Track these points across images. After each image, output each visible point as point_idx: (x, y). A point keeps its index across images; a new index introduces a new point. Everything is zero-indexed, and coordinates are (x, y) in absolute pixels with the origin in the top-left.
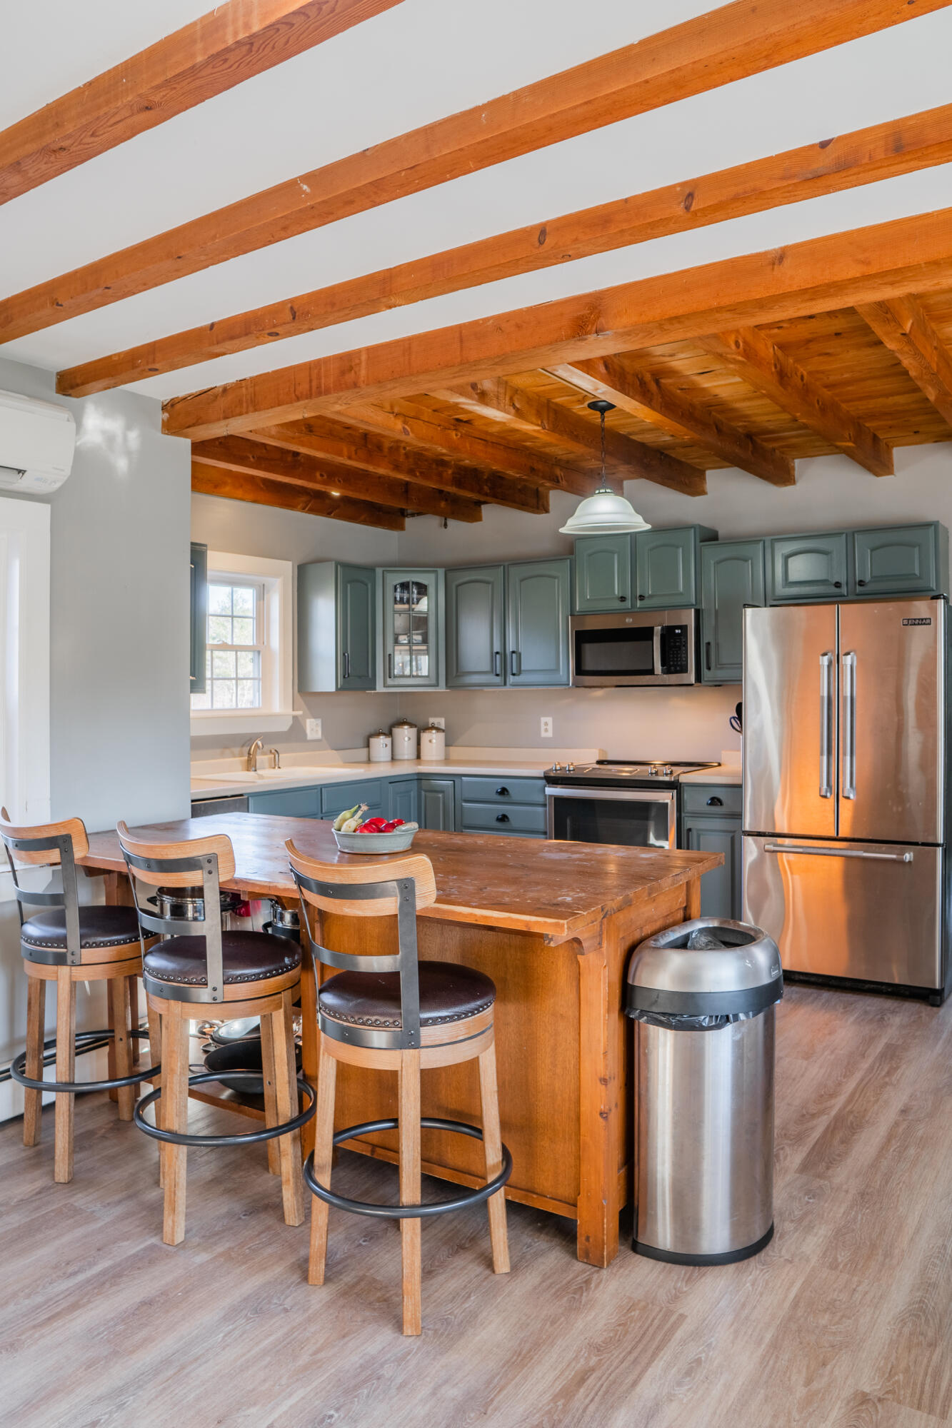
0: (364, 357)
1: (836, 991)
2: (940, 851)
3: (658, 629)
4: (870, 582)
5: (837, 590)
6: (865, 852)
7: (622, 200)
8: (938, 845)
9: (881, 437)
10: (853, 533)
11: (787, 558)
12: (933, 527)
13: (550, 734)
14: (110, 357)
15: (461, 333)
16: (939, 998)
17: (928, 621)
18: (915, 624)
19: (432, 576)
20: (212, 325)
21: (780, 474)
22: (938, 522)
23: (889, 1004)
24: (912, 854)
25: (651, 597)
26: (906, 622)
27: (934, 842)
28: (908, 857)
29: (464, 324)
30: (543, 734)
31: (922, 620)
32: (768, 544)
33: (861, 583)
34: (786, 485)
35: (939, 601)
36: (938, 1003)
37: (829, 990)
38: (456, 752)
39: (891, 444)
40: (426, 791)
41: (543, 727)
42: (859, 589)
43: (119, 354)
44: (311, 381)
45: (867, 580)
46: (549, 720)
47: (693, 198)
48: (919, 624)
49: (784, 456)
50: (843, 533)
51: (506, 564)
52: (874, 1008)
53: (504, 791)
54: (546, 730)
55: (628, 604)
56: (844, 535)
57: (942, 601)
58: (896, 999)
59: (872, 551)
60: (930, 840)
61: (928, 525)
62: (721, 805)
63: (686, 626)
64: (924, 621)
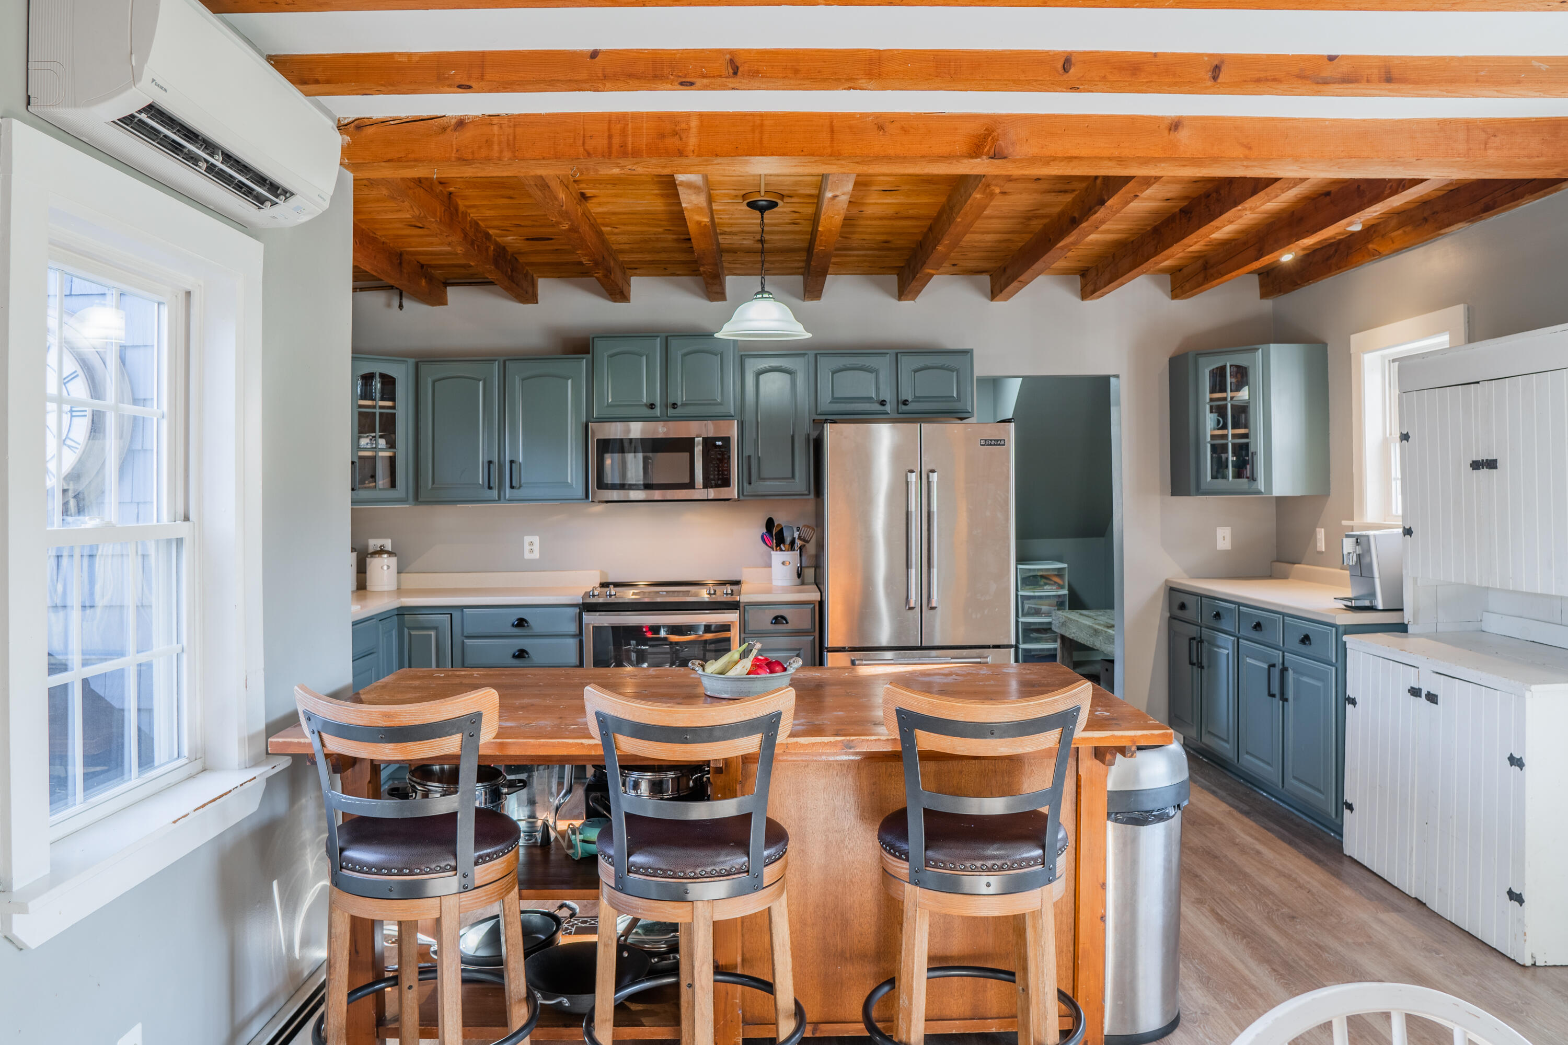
0: (694, 123)
2: (1012, 651)
3: (699, 440)
4: (913, 402)
5: (882, 408)
7: (1150, 53)
8: (1010, 647)
11: (833, 373)
13: (536, 555)
14: (391, 55)
15: (832, 122)
17: (1002, 442)
18: (991, 445)
19: (403, 367)
20: (594, 54)
25: (683, 405)
26: (983, 442)
27: (1007, 644)
29: (837, 114)
30: (527, 556)
31: (998, 441)
32: (811, 358)
33: (905, 403)
35: (1010, 424)
38: (412, 581)
40: (409, 628)
41: (527, 548)
42: (906, 408)
43: (410, 55)
44: (610, 137)
45: (909, 400)
46: (536, 539)
47: (1220, 71)
48: (994, 445)
50: (887, 353)
51: (502, 359)
53: (521, 623)
54: (531, 551)
55: (658, 411)
56: (888, 355)
57: (1013, 424)
61: (965, 352)
62: (787, 623)
63: (729, 438)
64: (998, 443)
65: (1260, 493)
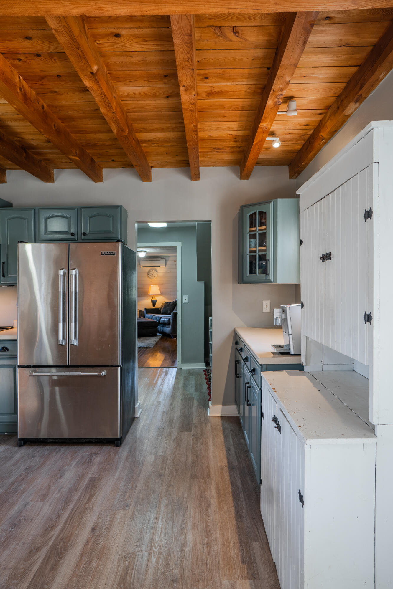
1: (69, 445)
2: (119, 369)
4: (88, 233)
5: (72, 237)
6: (82, 372)
8: (118, 366)
9: (96, 161)
10: (81, 208)
11: (47, 219)
12: (119, 208)
16: (120, 442)
17: (114, 253)
18: (107, 255)
21: (47, 177)
22: (122, 206)
23: (95, 449)
24: (106, 371)
26: (103, 253)
27: (117, 365)
28: (104, 373)
31: (111, 252)
32: (37, 211)
33: (84, 234)
34: (49, 182)
35: (119, 243)
36: (119, 445)
37: (65, 445)
39: (101, 166)
42: (83, 237)
45: (87, 233)
48: (109, 255)
49: (47, 166)
50: (76, 208)
52: (87, 454)
56: (76, 209)
57: (121, 243)
58: (99, 445)
59: (90, 218)
60: (115, 364)
61: (117, 207)
62: (7, 351)
64: (112, 253)
65: (271, 282)
